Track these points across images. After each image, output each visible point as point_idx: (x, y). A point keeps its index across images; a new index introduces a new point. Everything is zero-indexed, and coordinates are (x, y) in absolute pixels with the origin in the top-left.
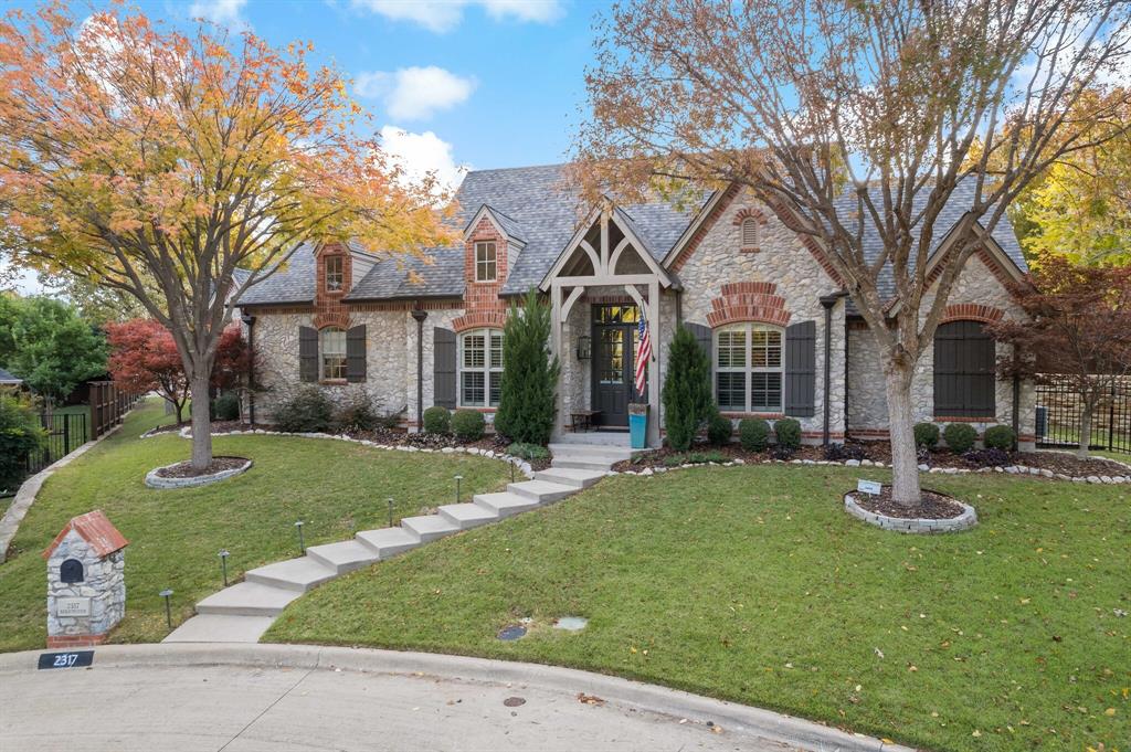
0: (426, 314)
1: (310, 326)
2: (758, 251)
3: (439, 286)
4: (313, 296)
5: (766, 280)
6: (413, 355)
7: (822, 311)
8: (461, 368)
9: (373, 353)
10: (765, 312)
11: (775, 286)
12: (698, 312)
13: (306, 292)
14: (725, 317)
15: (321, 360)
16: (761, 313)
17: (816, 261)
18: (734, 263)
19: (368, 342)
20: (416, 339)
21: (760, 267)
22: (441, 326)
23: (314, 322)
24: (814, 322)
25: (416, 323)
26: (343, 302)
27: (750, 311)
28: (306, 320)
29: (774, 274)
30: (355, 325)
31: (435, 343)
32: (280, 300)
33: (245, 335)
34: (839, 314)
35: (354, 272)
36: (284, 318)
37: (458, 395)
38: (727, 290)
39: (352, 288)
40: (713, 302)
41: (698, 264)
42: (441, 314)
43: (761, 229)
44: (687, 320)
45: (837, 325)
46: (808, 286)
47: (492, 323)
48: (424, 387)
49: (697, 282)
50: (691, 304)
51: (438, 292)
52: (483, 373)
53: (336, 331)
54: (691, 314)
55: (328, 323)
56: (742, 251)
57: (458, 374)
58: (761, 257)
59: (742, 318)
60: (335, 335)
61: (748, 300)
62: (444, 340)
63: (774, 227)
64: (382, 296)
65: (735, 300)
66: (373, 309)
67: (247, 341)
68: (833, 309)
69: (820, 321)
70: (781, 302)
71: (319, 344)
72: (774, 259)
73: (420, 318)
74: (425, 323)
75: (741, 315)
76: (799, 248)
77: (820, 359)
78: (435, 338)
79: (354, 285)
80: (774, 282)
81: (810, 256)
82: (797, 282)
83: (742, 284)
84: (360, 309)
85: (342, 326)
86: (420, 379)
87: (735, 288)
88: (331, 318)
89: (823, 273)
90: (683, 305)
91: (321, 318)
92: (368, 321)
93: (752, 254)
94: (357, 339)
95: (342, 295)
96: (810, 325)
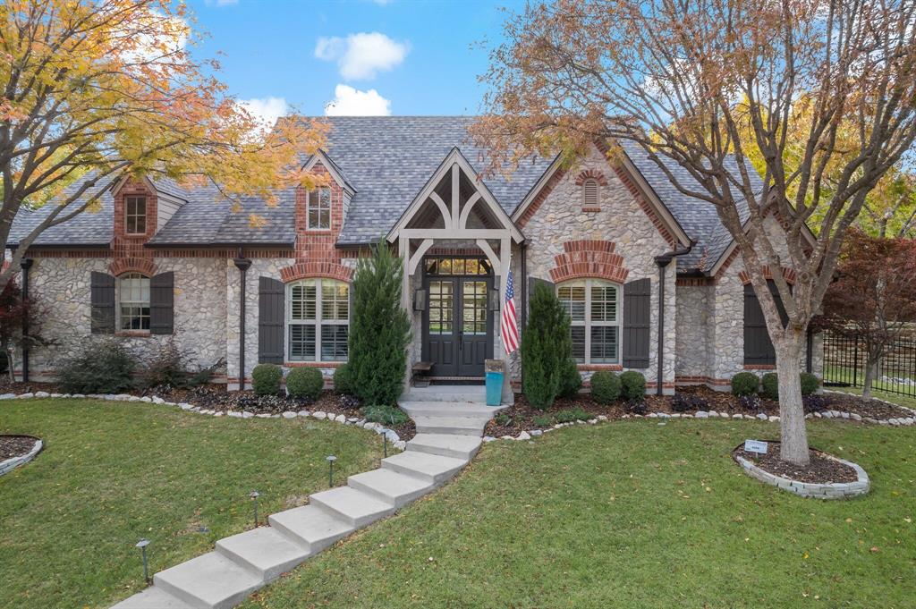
0: (250, 263)
1: (105, 271)
2: (599, 211)
3: (266, 232)
4: (109, 239)
5: (606, 238)
6: (234, 307)
7: (656, 269)
8: (289, 320)
9: (183, 302)
10: (604, 270)
11: (614, 244)
12: (541, 268)
13: (99, 233)
14: (567, 274)
15: (118, 310)
16: (601, 270)
17: (651, 224)
18: (577, 221)
19: (176, 291)
20: (238, 289)
21: (601, 226)
22: (268, 275)
23: (110, 268)
24: (649, 279)
25: (237, 272)
26: (147, 246)
27: (591, 268)
28: (100, 265)
29: (613, 233)
30: (161, 272)
31: (260, 294)
32: (67, 241)
33: (19, 280)
34: (671, 272)
35: (160, 214)
36: (71, 262)
37: (286, 349)
38: (570, 246)
39: (157, 230)
40: (556, 258)
41: (542, 220)
42: (267, 263)
43: (601, 190)
44: (531, 275)
45: (670, 282)
46: (645, 245)
47: (325, 274)
48: (247, 341)
49: (541, 238)
50: (535, 259)
51: (265, 239)
52: (314, 326)
53: (137, 277)
54: (535, 269)
55: (129, 268)
56: (584, 210)
57: (286, 327)
58: (601, 216)
59: (584, 274)
60: (135, 282)
61: (589, 257)
62: (270, 291)
63: (613, 189)
64: (195, 241)
65: (577, 257)
66: (183, 255)
67: (21, 287)
68: (666, 268)
69: (654, 278)
70: (619, 260)
71: (116, 291)
72: (613, 219)
73: (243, 267)
74: (248, 272)
75: (582, 271)
76: (636, 210)
77: (655, 313)
78: (260, 288)
79: (159, 228)
80: (613, 241)
81: (646, 219)
82: (634, 242)
83: (584, 243)
84: (167, 255)
85: (146, 273)
86: (243, 332)
87: (577, 244)
88: (131, 263)
89: (657, 234)
90: (527, 260)
91: (119, 263)
92: (176, 268)
93: (593, 214)
94: (163, 287)
95: (143, 238)
96: (646, 282)
